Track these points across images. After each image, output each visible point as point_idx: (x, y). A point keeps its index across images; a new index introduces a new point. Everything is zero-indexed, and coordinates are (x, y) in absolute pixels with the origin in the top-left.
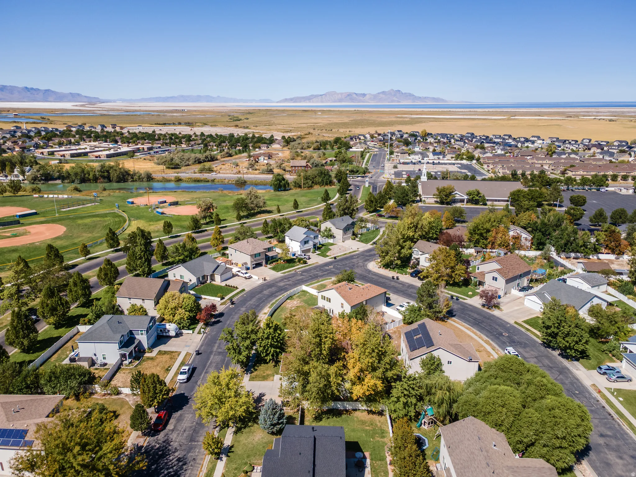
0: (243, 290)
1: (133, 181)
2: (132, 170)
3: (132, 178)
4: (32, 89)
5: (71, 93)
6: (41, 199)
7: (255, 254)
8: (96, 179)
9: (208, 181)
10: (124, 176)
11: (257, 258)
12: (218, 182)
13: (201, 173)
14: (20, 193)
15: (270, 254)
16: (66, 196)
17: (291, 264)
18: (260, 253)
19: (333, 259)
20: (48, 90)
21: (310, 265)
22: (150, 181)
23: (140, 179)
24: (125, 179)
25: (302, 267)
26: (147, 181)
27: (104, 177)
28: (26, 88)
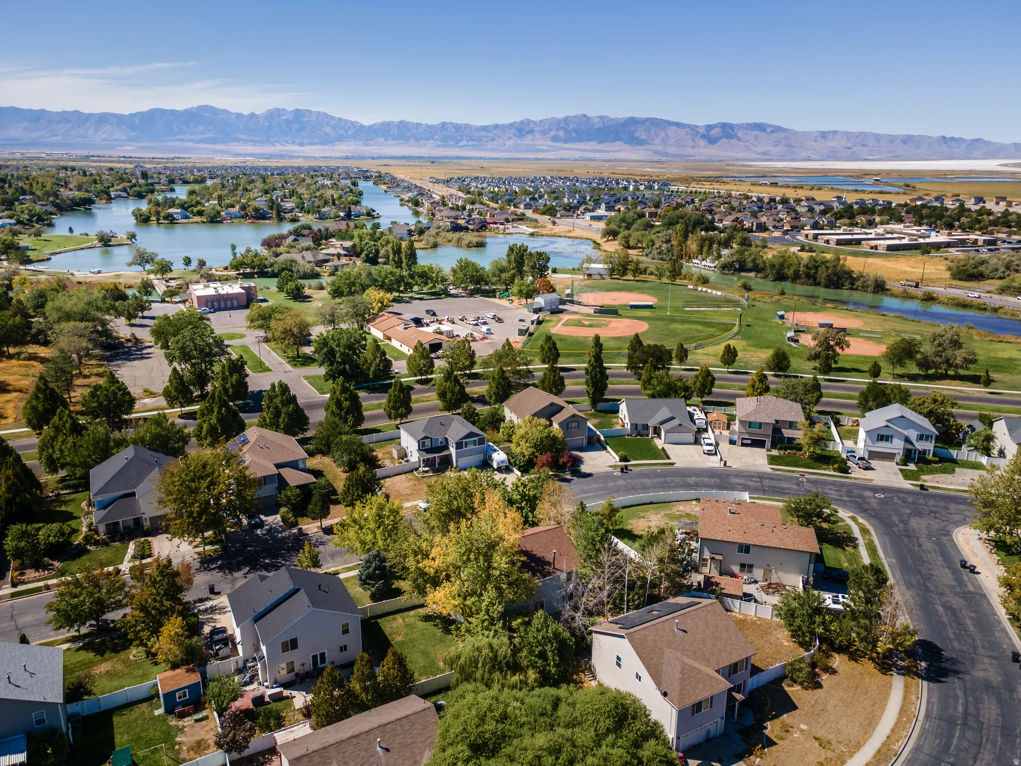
0: (673, 464)
1: (852, 289)
2: (856, 271)
3: (852, 284)
4: (953, 139)
5: (1015, 144)
6: (695, 293)
7: (750, 423)
8: (796, 277)
9: (985, 309)
10: (839, 278)
11: (752, 430)
12: (1005, 314)
13: (1000, 294)
14: (678, 281)
15: (787, 433)
16: (719, 293)
17: (817, 464)
18: (761, 424)
19: (918, 489)
20: (978, 140)
21: (851, 478)
22: (877, 292)
23: (863, 287)
24: (838, 283)
25: (832, 476)
26: (874, 292)
27: (808, 276)
28: (944, 137)
